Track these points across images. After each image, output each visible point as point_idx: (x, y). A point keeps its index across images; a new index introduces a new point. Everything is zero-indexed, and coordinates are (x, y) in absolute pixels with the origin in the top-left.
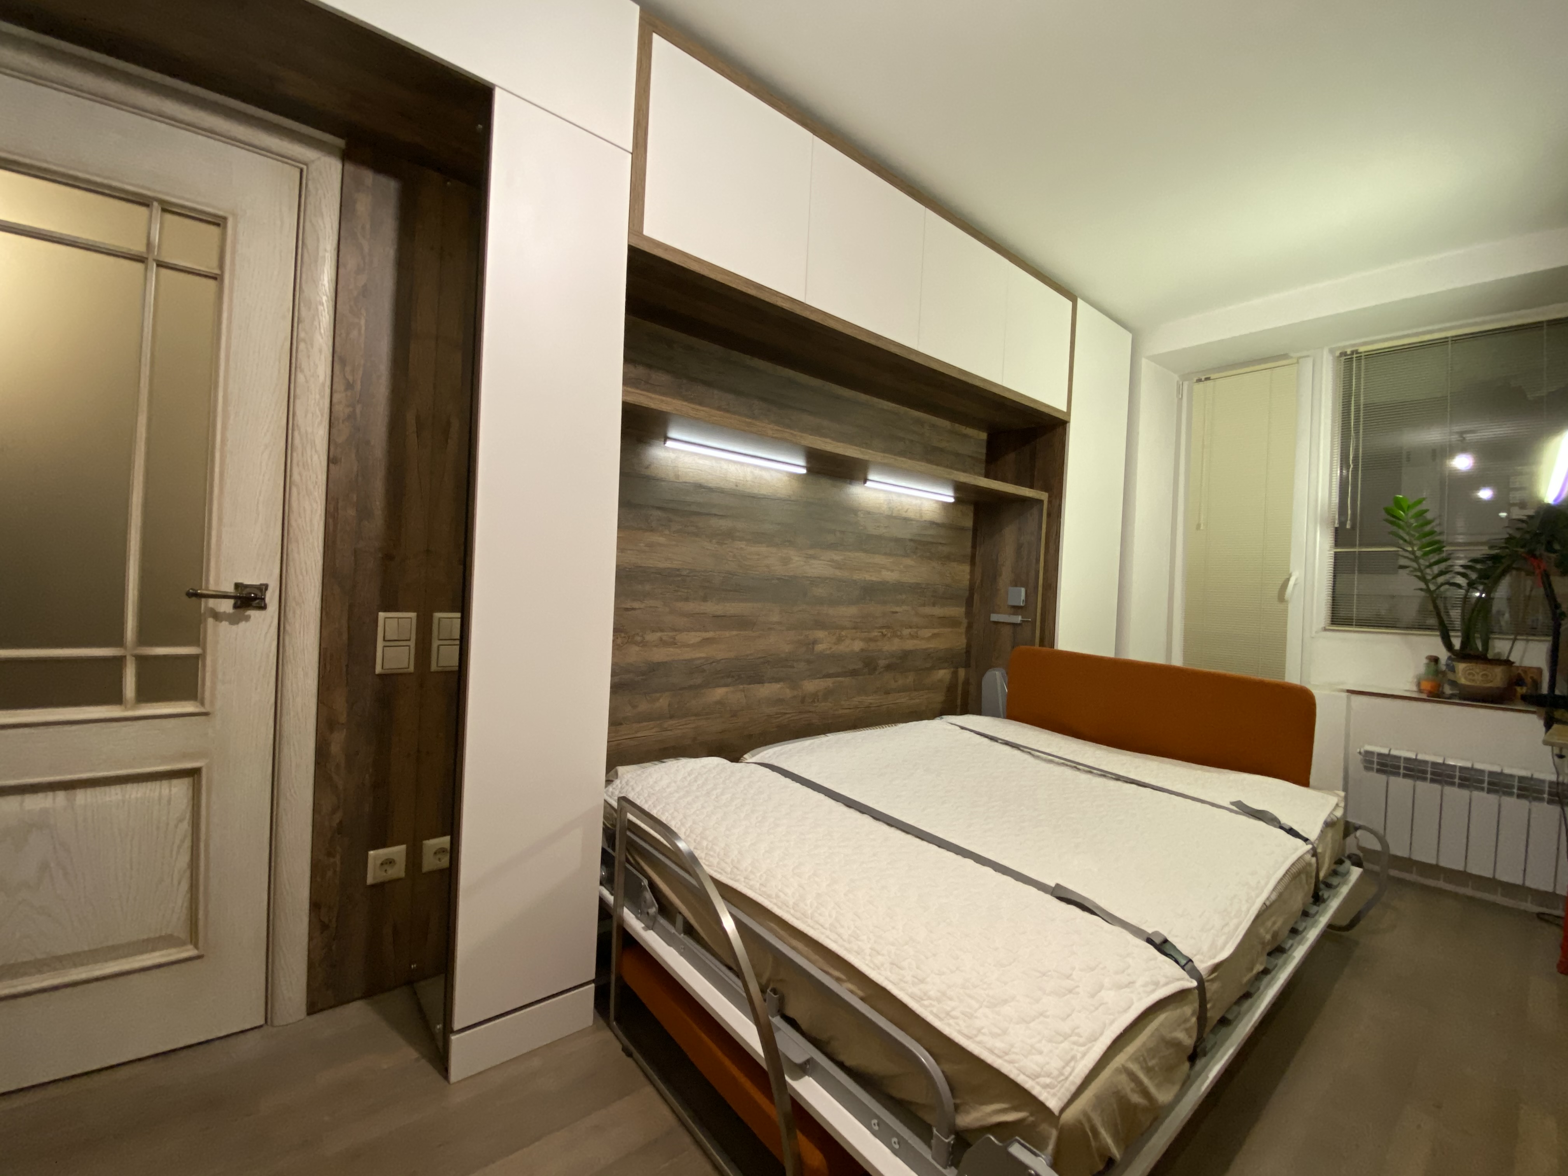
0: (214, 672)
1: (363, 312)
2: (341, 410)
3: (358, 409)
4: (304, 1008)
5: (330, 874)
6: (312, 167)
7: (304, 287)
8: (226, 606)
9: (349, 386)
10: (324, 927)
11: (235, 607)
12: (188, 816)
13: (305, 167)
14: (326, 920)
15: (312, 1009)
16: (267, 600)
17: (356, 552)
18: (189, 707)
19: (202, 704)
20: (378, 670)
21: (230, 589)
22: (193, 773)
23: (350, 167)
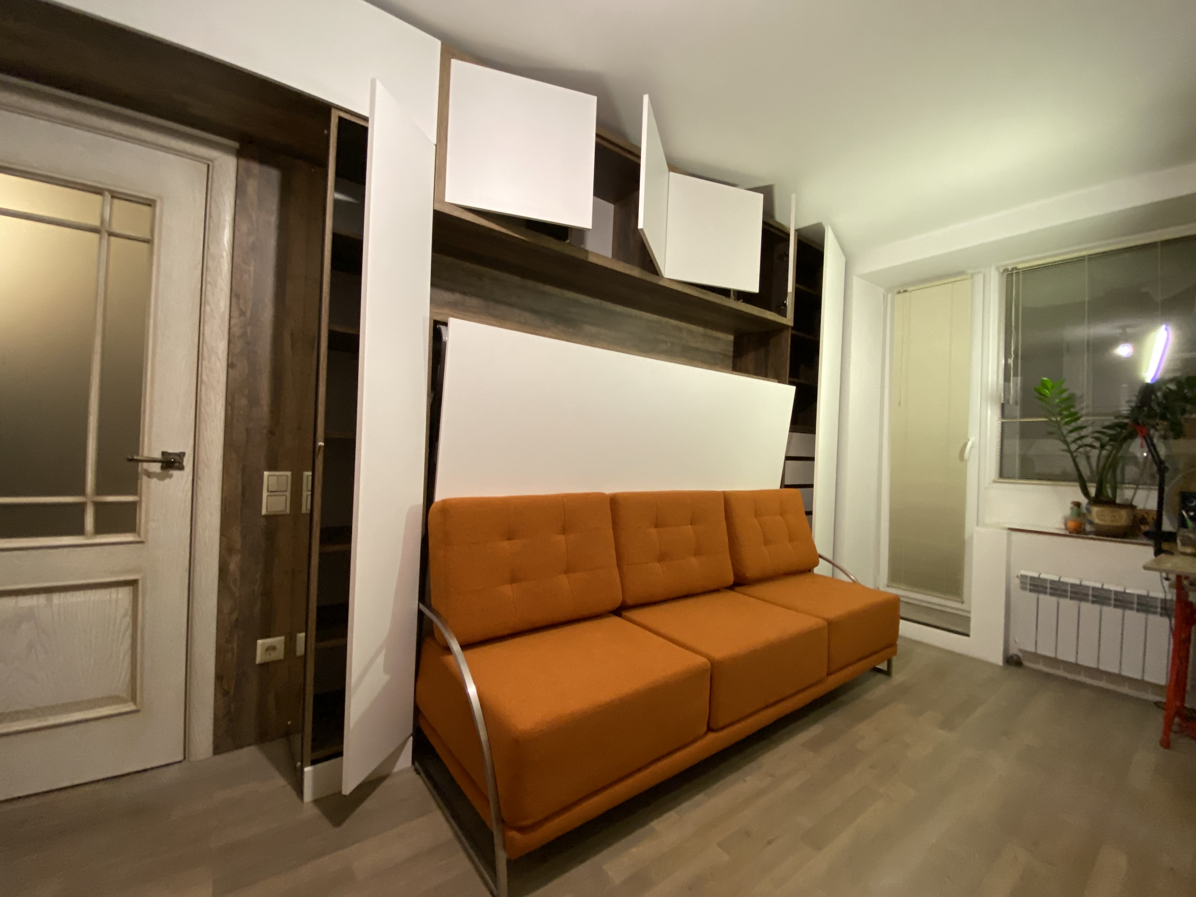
0: (147, 513)
1: (252, 262)
2: (237, 331)
3: (249, 330)
4: (211, 749)
5: (229, 655)
6: (216, 163)
7: (211, 246)
8: (156, 468)
9: (242, 313)
10: (226, 693)
11: (162, 468)
12: (130, 613)
13: (211, 163)
14: (226, 688)
15: (218, 749)
16: (185, 463)
17: (248, 430)
18: (129, 537)
19: (139, 536)
20: (264, 512)
21: (158, 455)
22: (133, 583)
23: (243, 162)
